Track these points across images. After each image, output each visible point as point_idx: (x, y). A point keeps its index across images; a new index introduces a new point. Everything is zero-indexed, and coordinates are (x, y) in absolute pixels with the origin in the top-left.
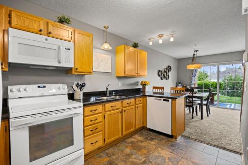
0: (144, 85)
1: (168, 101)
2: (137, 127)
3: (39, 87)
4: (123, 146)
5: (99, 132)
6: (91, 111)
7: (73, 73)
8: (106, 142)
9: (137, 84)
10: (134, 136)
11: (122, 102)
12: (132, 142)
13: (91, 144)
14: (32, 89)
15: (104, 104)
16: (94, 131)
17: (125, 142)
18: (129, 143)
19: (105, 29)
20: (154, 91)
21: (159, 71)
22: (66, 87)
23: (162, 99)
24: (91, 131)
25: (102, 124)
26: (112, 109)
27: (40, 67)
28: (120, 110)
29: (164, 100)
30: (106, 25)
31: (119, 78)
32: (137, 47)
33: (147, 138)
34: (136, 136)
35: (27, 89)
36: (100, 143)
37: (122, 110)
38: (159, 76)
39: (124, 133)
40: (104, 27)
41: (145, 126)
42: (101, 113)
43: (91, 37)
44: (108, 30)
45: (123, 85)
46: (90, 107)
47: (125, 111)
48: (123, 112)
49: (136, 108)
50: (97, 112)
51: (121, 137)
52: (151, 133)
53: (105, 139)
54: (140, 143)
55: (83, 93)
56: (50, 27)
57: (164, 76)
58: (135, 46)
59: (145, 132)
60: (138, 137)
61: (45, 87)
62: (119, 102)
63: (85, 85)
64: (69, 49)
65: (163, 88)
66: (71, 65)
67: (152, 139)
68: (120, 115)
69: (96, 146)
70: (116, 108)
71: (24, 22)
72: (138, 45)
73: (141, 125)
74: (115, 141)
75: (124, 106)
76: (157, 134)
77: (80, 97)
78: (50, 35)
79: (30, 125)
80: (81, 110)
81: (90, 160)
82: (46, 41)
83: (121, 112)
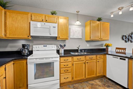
0: (107, 46)
1: (125, 60)
2: (98, 75)
3: (44, 46)
4: (85, 85)
5: (69, 72)
6: (64, 60)
7: (58, 39)
8: (74, 80)
9: (102, 45)
10: (95, 80)
11: (86, 57)
12: (92, 84)
13: (64, 78)
14: (41, 47)
15: (73, 57)
16: (67, 71)
17: (87, 82)
18: (90, 84)
19: (77, 13)
20: (117, 51)
21: (123, 36)
22: (55, 46)
23: (119, 58)
24: (65, 71)
25: (71, 69)
26: (78, 60)
27: (45, 37)
28: (84, 62)
29: (120, 59)
30: (78, 11)
31: (87, 41)
32: (101, 20)
33: (104, 85)
34: (97, 81)
35: (39, 47)
36: (70, 79)
37: (85, 62)
38: (123, 39)
39: (87, 77)
40: (77, 12)
41: (105, 75)
42: (71, 62)
43: (67, 19)
44: (79, 13)
45: (90, 46)
46: (64, 58)
47: (87, 63)
48: (86, 63)
49: (97, 62)
50: (68, 61)
51: (85, 78)
52: (110, 81)
53: (73, 78)
54: (98, 87)
55: (64, 50)
56: (47, 18)
57: (129, 40)
58: (99, 20)
59: (105, 80)
60: (97, 82)
61: (46, 46)
62: (84, 57)
63: (65, 46)
64: (55, 27)
65: (125, 49)
66: (56, 35)
67: (109, 87)
68: (84, 65)
69: (67, 80)
70: (81, 60)
71: (36, 17)
72: (102, 19)
73: (102, 74)
74: (81, 80)
75: (87, 59)
76: (114, 84)
77: (62, 52)
78: (47, 22)
79: (35, 63)
80: (58, 59)
81: (64, 87)
82: (44, 25)
83: (84, 63)
